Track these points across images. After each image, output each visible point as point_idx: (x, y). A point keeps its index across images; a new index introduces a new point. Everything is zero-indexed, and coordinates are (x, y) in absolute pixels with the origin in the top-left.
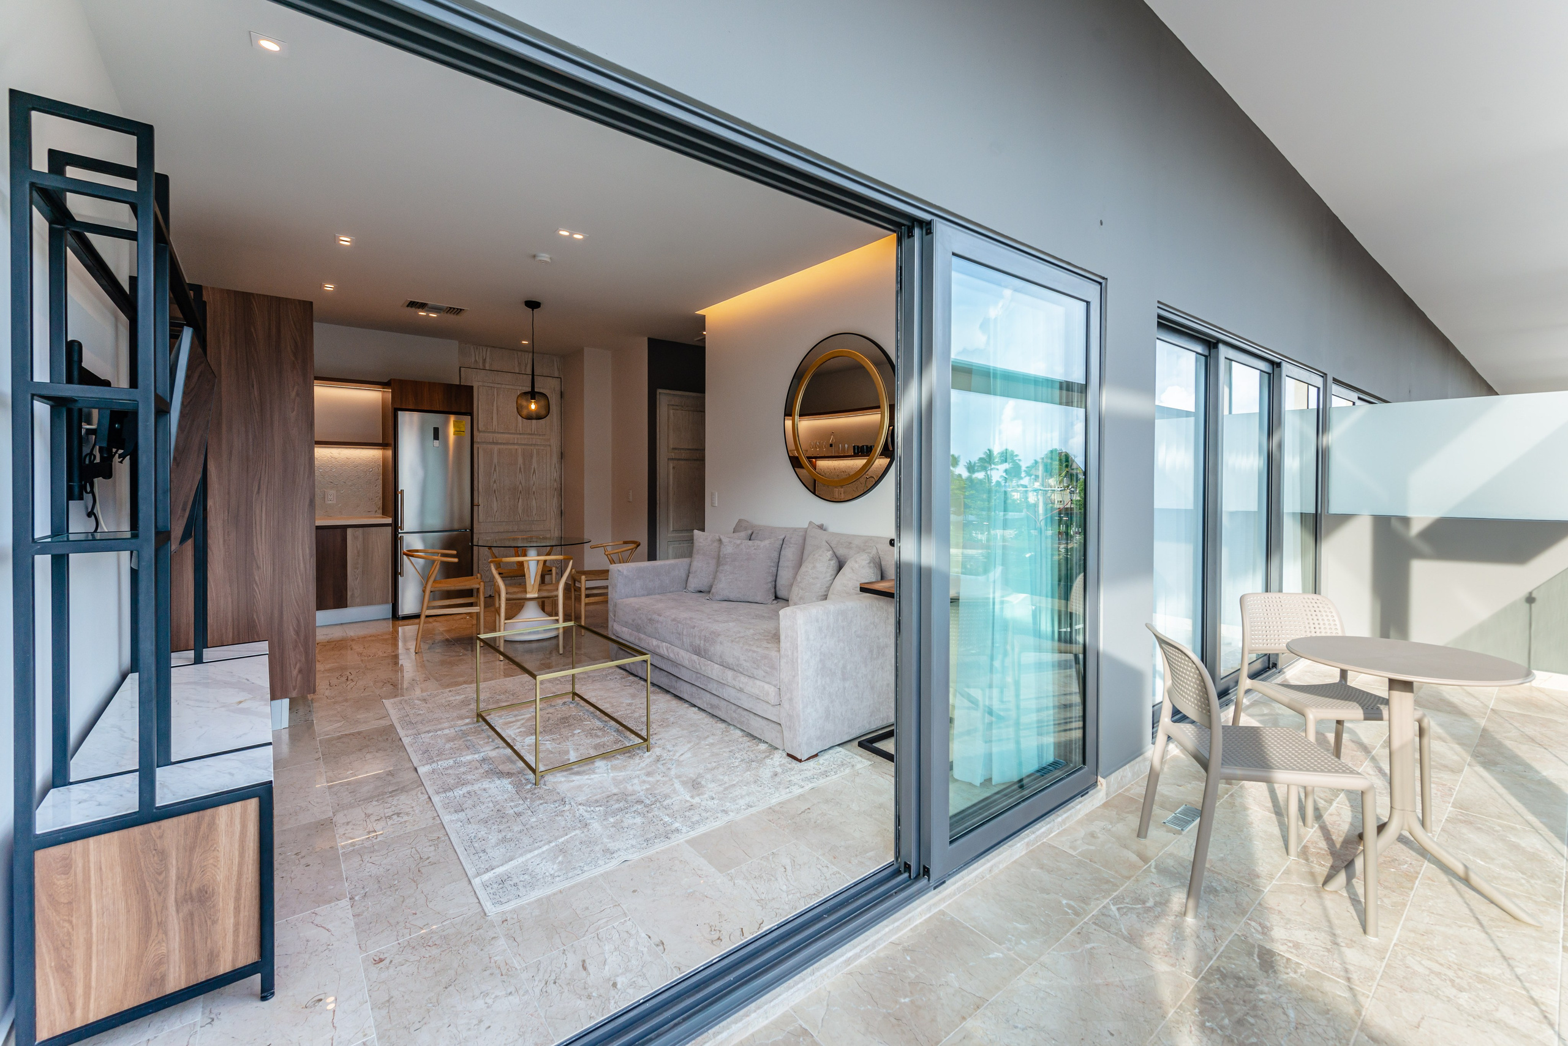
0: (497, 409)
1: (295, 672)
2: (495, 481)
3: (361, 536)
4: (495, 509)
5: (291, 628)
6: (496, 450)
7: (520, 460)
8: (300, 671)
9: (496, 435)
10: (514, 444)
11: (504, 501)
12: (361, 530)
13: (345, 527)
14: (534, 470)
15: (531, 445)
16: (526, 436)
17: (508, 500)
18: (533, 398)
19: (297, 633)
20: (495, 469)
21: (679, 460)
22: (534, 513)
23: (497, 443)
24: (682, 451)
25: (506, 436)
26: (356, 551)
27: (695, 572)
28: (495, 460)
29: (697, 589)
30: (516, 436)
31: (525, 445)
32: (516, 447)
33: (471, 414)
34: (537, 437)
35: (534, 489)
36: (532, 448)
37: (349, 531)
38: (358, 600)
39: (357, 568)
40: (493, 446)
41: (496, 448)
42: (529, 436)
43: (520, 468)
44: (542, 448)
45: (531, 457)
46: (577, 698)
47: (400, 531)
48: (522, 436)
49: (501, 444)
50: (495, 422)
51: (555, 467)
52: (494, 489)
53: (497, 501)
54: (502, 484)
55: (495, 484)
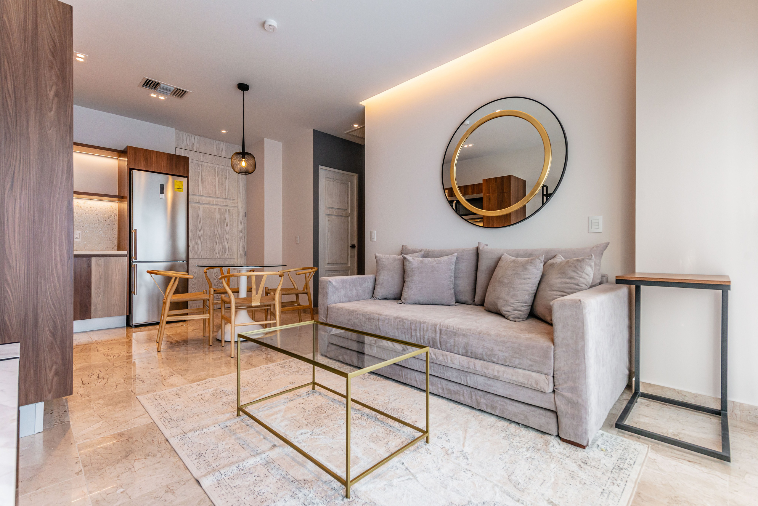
1: (50, 375)
2: (200, 230)
3: (103, 264)
4: (200, 250)
5: (47, 329)
7: (218, 216)
8: (56, 374)
9: (201, 197)
10: (213, 204)
11: (207, 244)
12: (102, 259)
13: (90, 256)
14: (227, 224)
15: (225, 206)
16: (221, 200)
17: (209, 243)
18: (243, 157)
19: (53, 335)
20: (200, 222)
21: (332, 215)
22: (227, 252)
23: (202, 203)
24: (334, 210)
25: (208, 199)
26: (98, 275)
27: (382, 284)
28: (200, 215)
29: (383, 297)
30: (214, 199)
31: (220, 205)
32: (215, 207)
33: (187, 177)
34: (229, 201)
35: (227, 237)
36: (226, 208)
37: (93, 259)
38: (100, 313)
39: (100, 289)
40: (199, 205)
41: (201, 207)
42: (223, 200)
43: (217, 221)
44: (232, 209)
45: (225, 214)
46: (317, 387)
47: (134, 260)
48: (219, 200)
49: (204, 203)
50: (200, 188)
51: (241, 222)
52: (199, 235)
53: (201, 244)
54: (205, 232)
55: (200, 232)
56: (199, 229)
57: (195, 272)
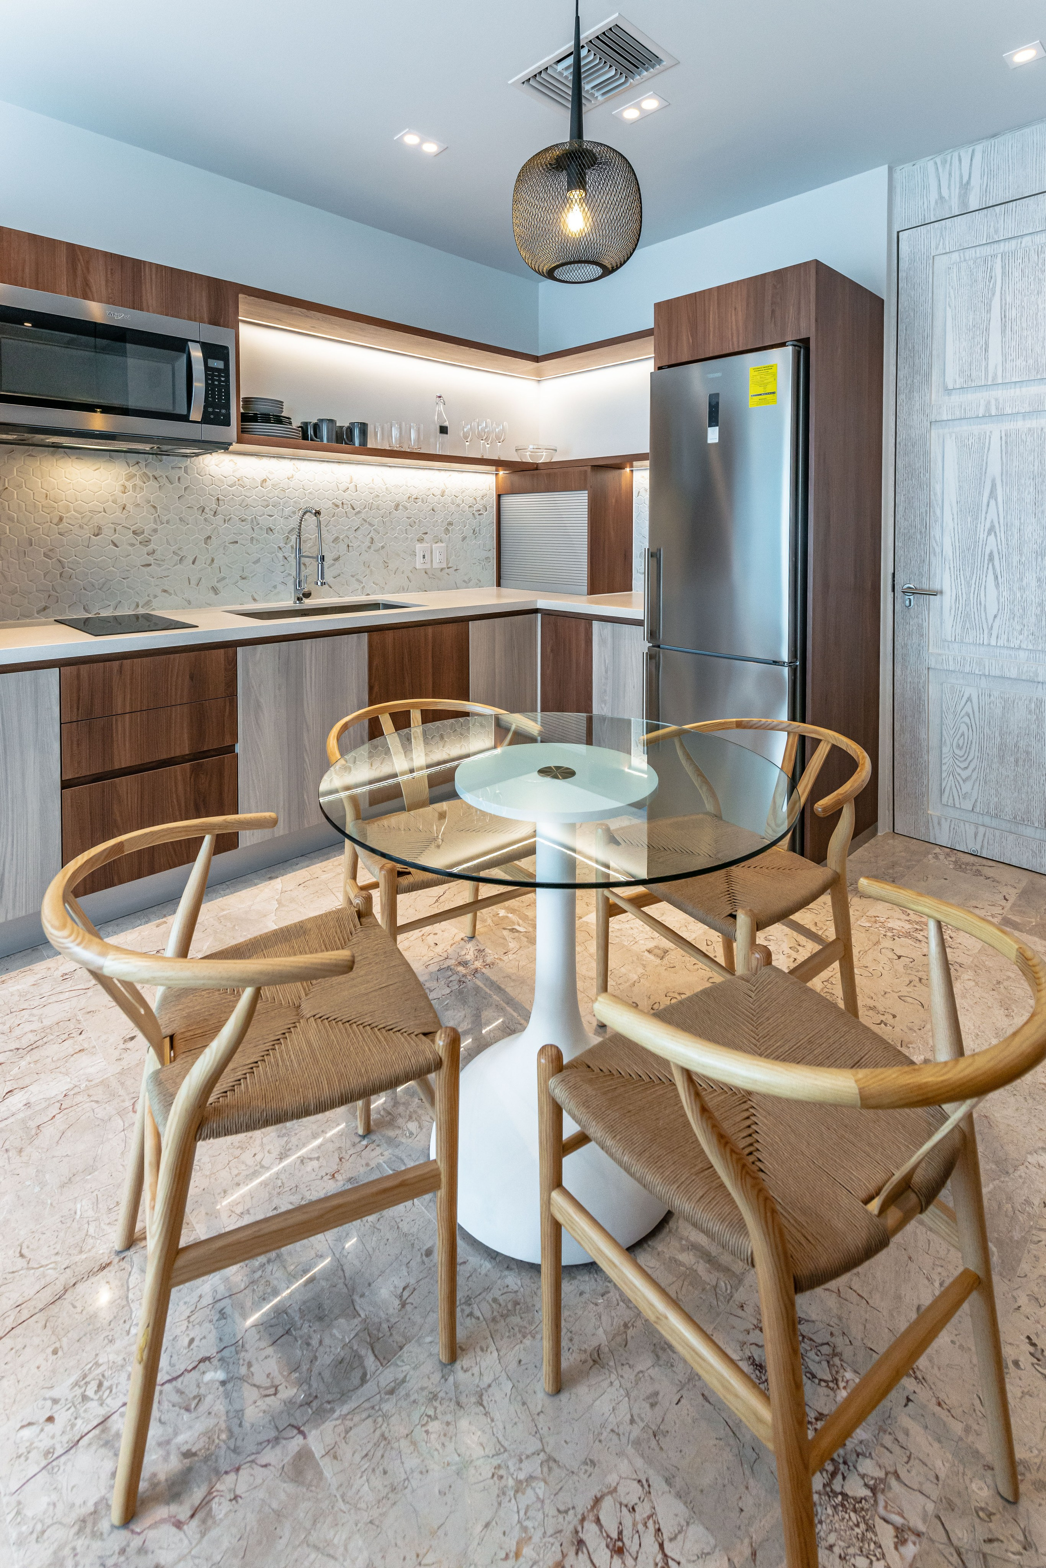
0: (1004, 317)
2: (992, 530)
6: (996, 439)
9: (997, 392)
11: (1022, 586)
13: (588, 618)
17: (1034, 583)
20: (993, 494)
23: (1001, 416)
26: (603, 668)
28: (994, 468)
39: (605, 703)
40: (987, 424)
41: (995, 431)
49: (1014, 415)
50: (995, 356)
52: (987, 552)
53: (997, 586)
54: (1016, 536)
55: (992, 537)
56: (988, 525)
57: (969, 699)
